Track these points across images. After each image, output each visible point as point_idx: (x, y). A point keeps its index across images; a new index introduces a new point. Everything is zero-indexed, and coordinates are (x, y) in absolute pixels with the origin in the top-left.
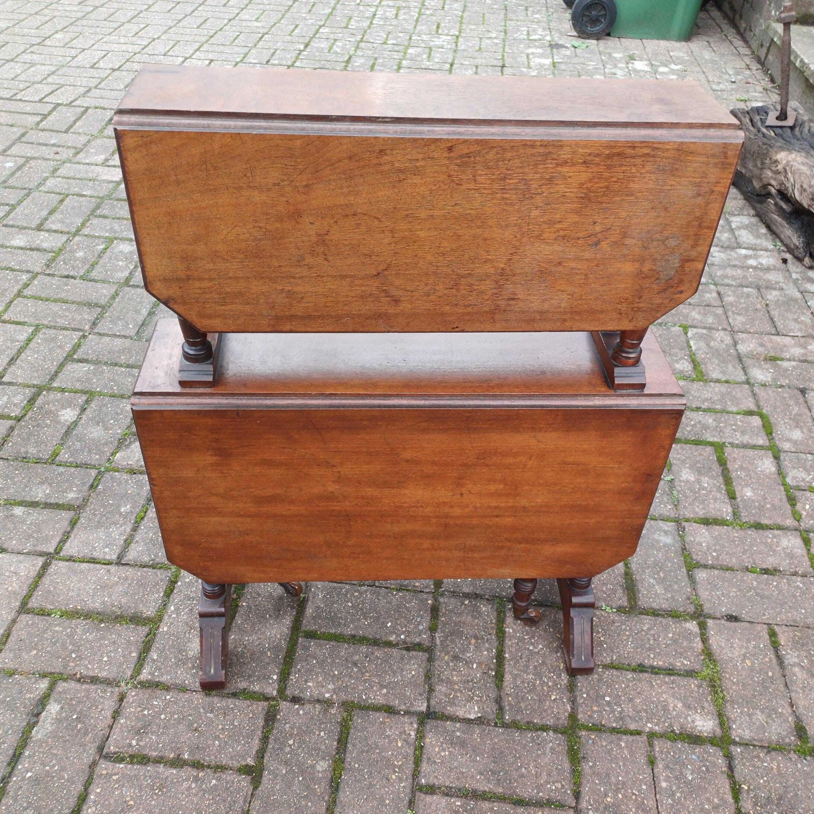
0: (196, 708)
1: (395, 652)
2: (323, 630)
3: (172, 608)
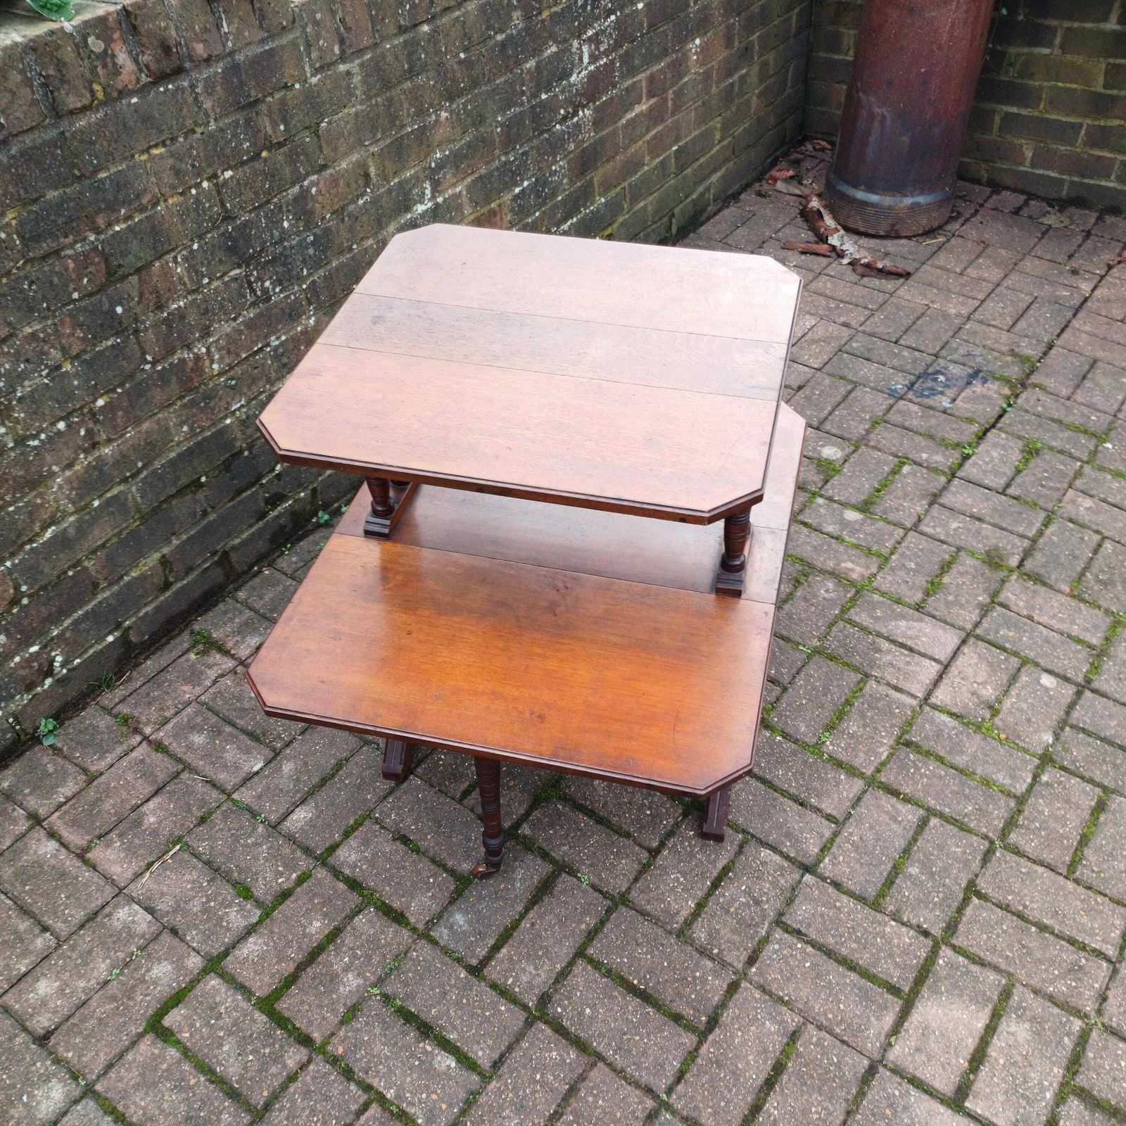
0: (1024, 967)
1: (813, 935)
2: (880, 990)
3: (1048, 1095)
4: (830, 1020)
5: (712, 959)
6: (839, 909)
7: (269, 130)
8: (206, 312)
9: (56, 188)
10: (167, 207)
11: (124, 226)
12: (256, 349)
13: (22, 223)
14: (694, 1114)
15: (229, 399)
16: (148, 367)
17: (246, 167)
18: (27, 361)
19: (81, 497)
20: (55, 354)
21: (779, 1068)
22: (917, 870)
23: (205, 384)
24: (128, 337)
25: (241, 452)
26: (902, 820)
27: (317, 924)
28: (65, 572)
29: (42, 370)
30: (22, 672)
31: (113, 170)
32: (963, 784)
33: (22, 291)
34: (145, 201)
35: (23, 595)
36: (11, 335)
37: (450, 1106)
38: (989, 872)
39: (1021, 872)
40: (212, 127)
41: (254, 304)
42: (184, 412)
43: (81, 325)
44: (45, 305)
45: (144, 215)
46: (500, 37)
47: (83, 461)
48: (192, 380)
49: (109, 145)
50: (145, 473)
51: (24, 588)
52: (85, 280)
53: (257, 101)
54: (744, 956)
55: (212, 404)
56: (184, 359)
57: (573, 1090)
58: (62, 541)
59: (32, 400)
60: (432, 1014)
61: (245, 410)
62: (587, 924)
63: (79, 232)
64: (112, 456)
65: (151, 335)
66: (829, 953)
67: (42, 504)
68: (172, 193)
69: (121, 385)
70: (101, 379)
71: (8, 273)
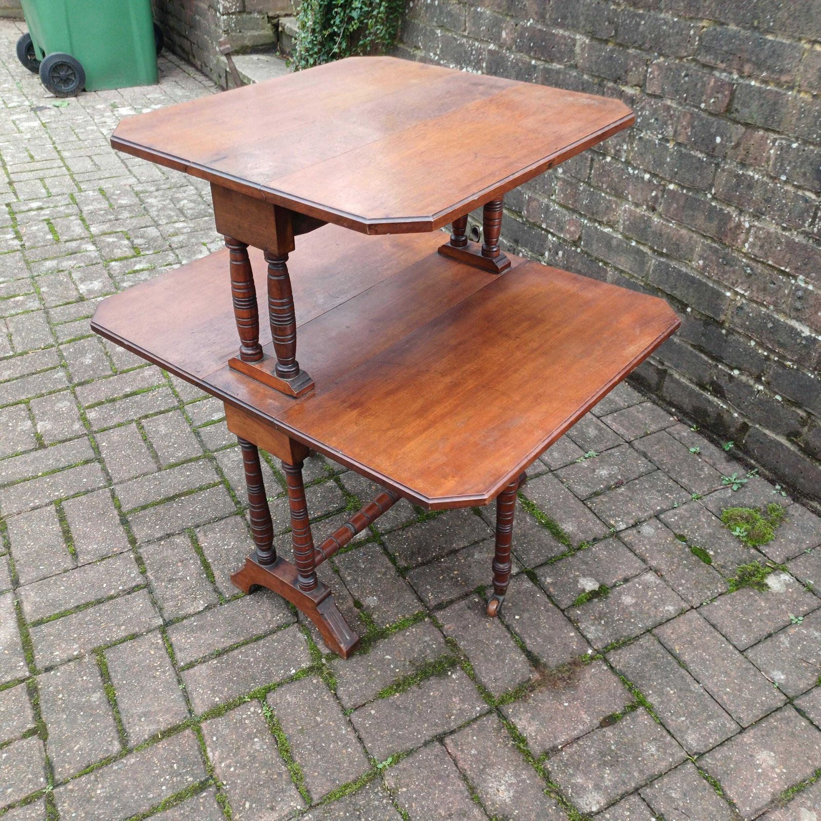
1: (119, 600)
2: (48, 615)
5: (160, 539)
8: (767, 201)
9: (737, 25)
10: (796, 97)
11: (758, 85)
12: (783, 268)
13: (706, 34)
15: (740, 281)
16: (709, 196)
18: (656, 119)
20: (670, 130)
23: (732, 249)
24: (711, 163)
25: (721, 325)
26: (140, 720)
29: (659, 133)
31: (779, 39)
33: (680, 75)
34: (784, 78)
35: (580, 246)
36: (660, 97)
38: (37, 756)
41: (806, 234)
42: (708, 252)
43: (693, 127)
44: (685, 95)
45: (776, 89)
47: (642, 211)
48: (726, 236)
49: (788, 18)
50: (663, 260)
51: (582, 243)
52: (712, 100)
54: (145, 556)
55: (727, 268)
56: (731, 216)
61: (744, 302)
63: (730, 66)
64: (656, 226)
65: (724, 177)
66: (99, 602)
67: (614, 210)
68: (808, 89)
69: (689, 189)
70: (681, 172)
71: (681, 58)
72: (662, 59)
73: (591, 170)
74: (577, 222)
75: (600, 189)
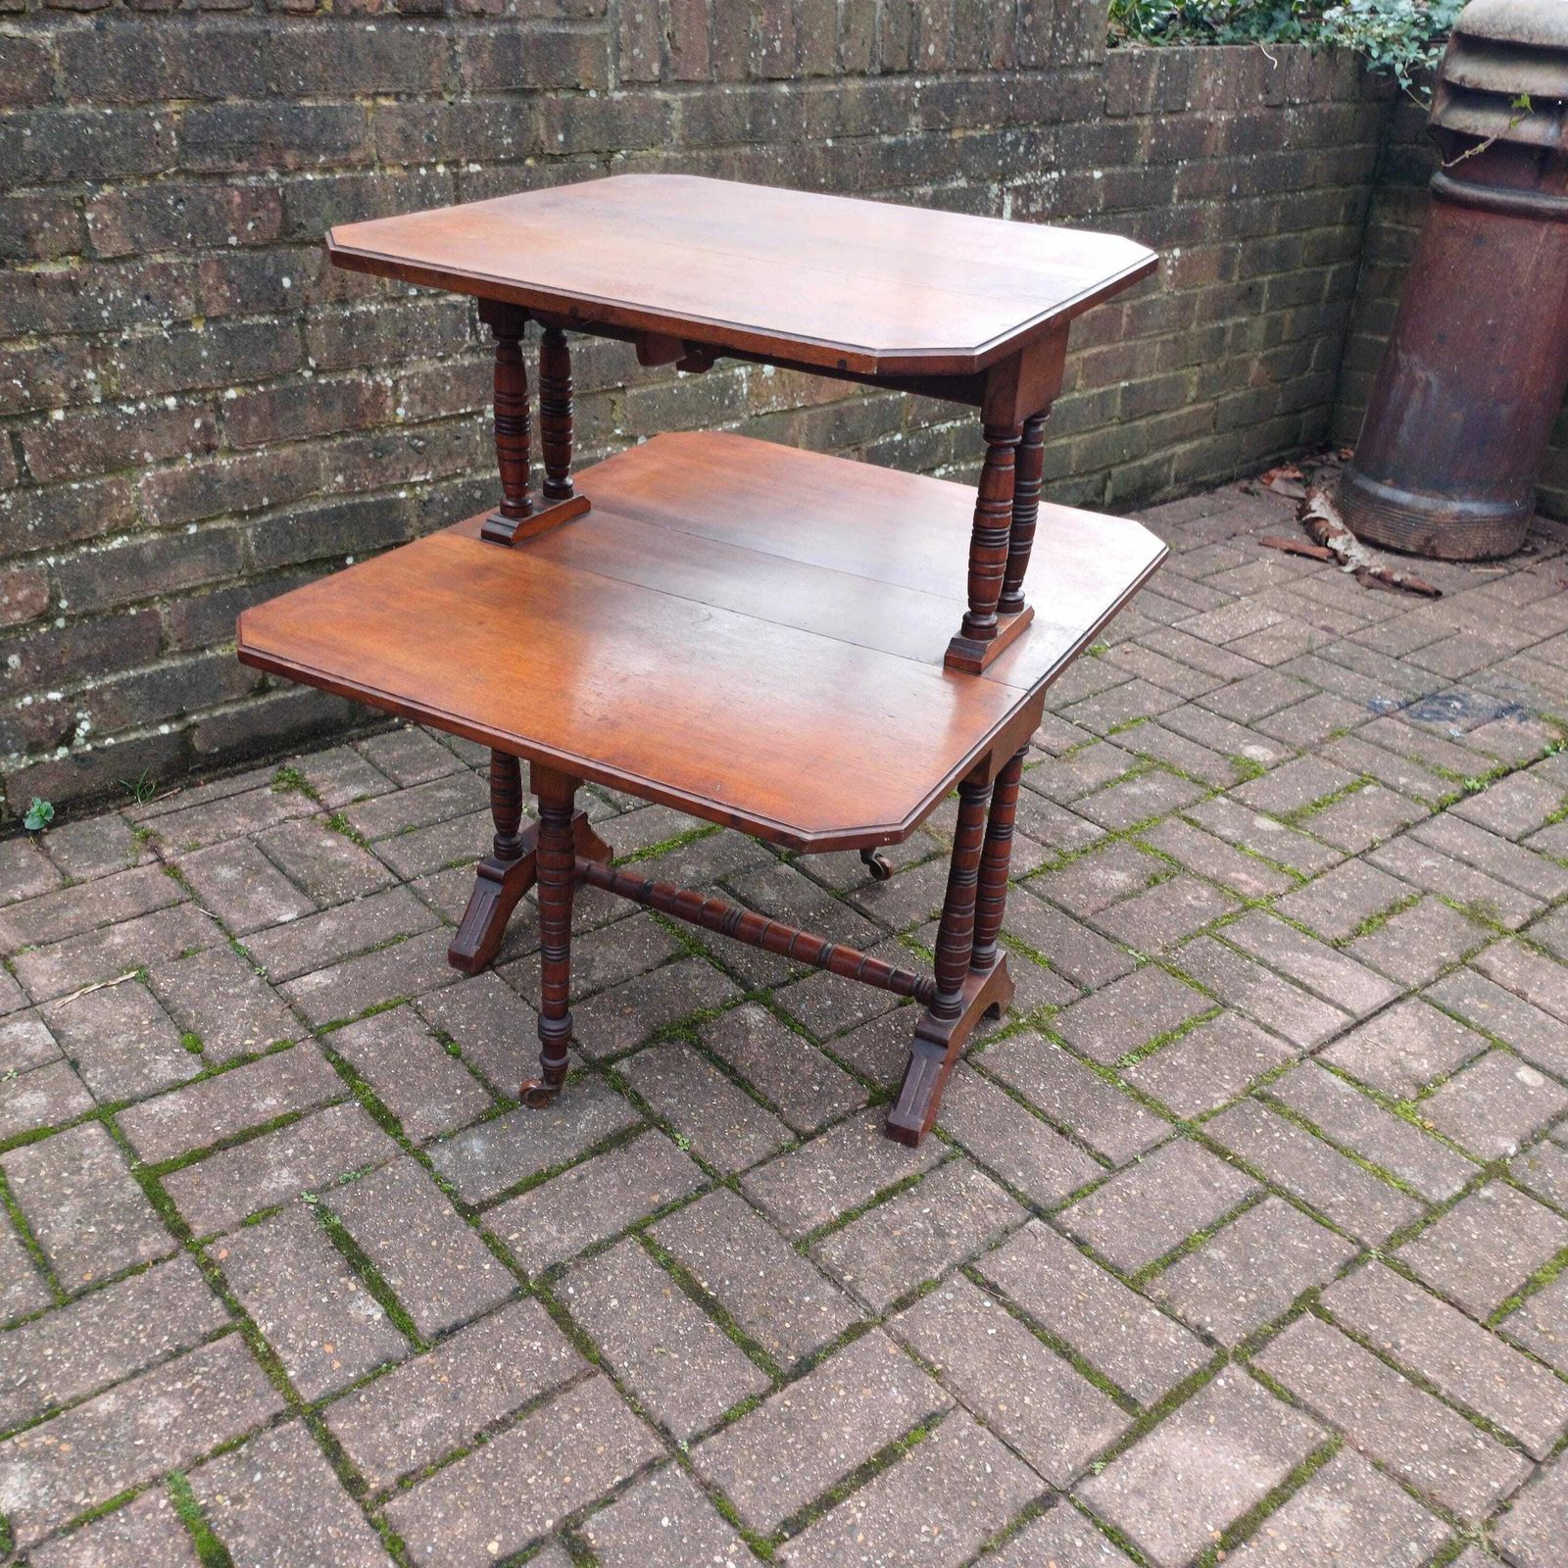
1: (1016, 1295)
2: (1102, 1395)
4: (1001, 1413)
5: (838, 1285)
6: (1072, 1273)
7: (543, 134)
8: (403, 334)
9: (243, 96)
10: (383, 177)
11: (319, 177)
12: (462, 411)
13: (187, 122)
14: (722, 1481)
15: (410, 465)
16: (307, 374)
17: (500, 169)
18: (147, 298)
19: (173, 512)
20: (186, 304)
21: (889, 1456)
22: (1223, 1256)
23: (381, 430)
24: (289, 324)
26: (1220, 1188)
27: (271, 1102)
28: (126, 607)
29: (163, 318)
30: (30, 723)
31: (322, 102)
32: (1340, 1166)
33: (164, 206)
34: (355, 156)
35: (60, 613)
36: (135, 256)
37: (348, 1367)
38: (1346, 1286)
39: (1404, 1299)
40: (467, 100)
41: (472, 350)
42: (344, 457)
43: (230, 282)
44: (189, 236)
45: (349, 175)
46: (887, 139)
47: (188, 463)
48: (364, 416)
49: (325, 70)
50: (269, 517)
51: (64, 604)
52: (250, 226)
53: (533, 92)
54: (892, 1295)
55: (385, 461)
56: (360, 384)
57: (545, 1398)
58: (131, 561)
59: (141, 355)
60: (378, 1246)
61: (429, 489)
62: (663, 1197)
63: (256, 163)
64: (230, 472)
65: (321, 333)
66: (1033, 1325)
67: (119, 499)
68: (393, 161)
69: (266, 382)
70: (240, 363)
71: (152, 176)
72: (108, 190)
73: (20, 455)
74: (28, 575)
75: (64, 478)
